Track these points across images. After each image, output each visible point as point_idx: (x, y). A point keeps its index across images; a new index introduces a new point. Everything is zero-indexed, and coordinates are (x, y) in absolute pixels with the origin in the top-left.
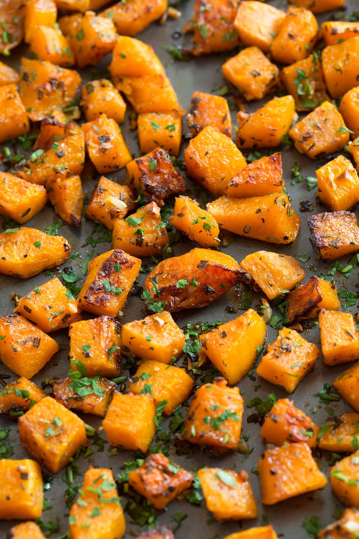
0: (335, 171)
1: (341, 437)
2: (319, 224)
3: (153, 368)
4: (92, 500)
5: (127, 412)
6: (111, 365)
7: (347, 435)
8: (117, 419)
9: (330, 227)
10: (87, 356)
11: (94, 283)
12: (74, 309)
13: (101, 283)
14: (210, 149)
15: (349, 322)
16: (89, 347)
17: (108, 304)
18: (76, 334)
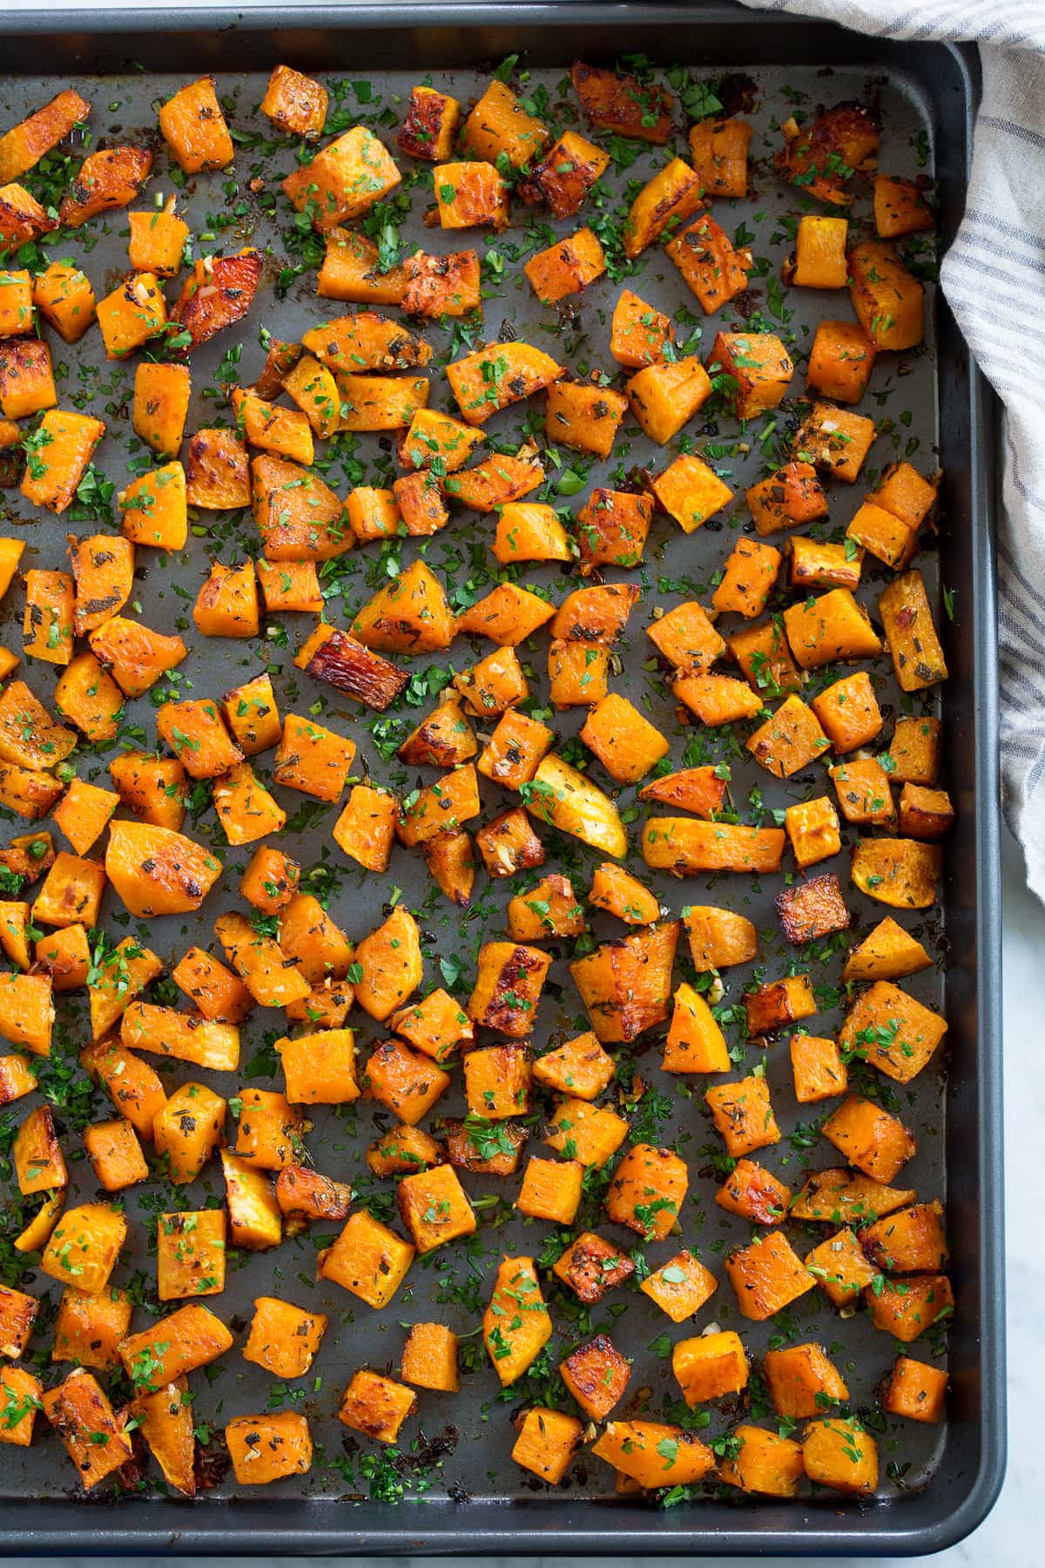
0: (811, 819)
1: (818, 1207)
2: (789, 906)
3: (575, 1111)
4: (511, 1306)
5: (550, 1188)
6: (522, 1110)
7: (826, 1204)
8: (537, 1198)
9: (804, 908)
10: (492, 1107)
11: (494, 999)
12: (468, 1033)
13: (502, 998)
14: (616, 732)
15: (830, 1053)
16: (492, 1094)
17: (515, 1026)
18: (474, 1074)
